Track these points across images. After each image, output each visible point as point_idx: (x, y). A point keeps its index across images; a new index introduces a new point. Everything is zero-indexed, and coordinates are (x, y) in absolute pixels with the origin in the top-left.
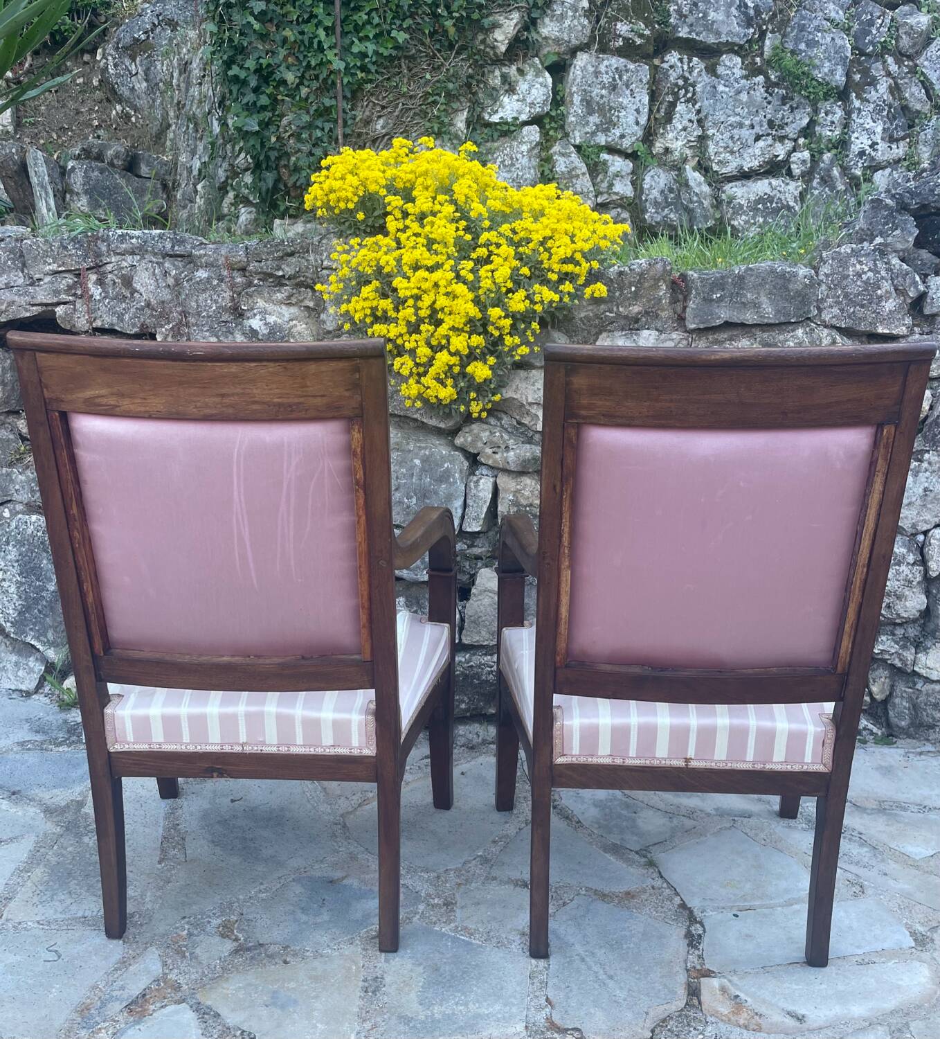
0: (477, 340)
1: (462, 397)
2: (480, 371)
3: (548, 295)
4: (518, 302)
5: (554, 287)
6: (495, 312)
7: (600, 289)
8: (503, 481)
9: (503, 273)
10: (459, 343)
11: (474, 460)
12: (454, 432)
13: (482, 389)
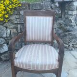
0: (6, 12)
1: (4, 20)
2: (7, 16)
3: (14, 6)
4: (10, 7)
5: (15, 5)
6: (8, 8)
7: (20, 5)
8: (11, 30)
9: (8, 3)
10: (3, 12)
11: (7, 27)
12: (3, 24)
13: (7, 18)
